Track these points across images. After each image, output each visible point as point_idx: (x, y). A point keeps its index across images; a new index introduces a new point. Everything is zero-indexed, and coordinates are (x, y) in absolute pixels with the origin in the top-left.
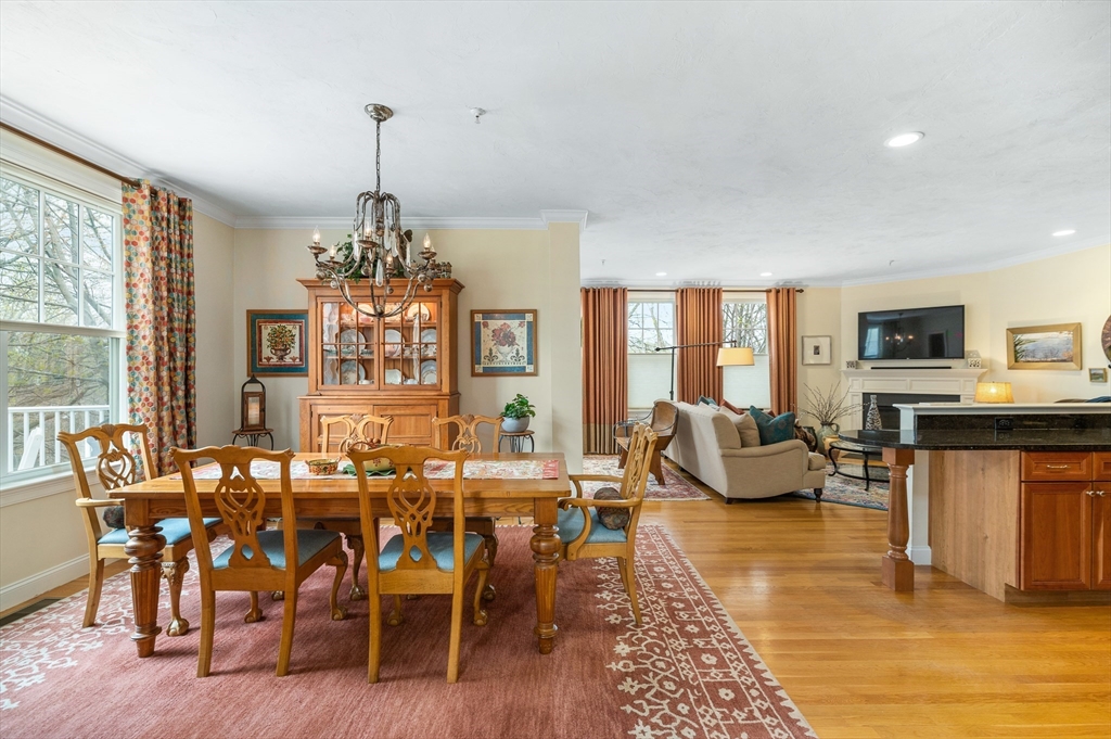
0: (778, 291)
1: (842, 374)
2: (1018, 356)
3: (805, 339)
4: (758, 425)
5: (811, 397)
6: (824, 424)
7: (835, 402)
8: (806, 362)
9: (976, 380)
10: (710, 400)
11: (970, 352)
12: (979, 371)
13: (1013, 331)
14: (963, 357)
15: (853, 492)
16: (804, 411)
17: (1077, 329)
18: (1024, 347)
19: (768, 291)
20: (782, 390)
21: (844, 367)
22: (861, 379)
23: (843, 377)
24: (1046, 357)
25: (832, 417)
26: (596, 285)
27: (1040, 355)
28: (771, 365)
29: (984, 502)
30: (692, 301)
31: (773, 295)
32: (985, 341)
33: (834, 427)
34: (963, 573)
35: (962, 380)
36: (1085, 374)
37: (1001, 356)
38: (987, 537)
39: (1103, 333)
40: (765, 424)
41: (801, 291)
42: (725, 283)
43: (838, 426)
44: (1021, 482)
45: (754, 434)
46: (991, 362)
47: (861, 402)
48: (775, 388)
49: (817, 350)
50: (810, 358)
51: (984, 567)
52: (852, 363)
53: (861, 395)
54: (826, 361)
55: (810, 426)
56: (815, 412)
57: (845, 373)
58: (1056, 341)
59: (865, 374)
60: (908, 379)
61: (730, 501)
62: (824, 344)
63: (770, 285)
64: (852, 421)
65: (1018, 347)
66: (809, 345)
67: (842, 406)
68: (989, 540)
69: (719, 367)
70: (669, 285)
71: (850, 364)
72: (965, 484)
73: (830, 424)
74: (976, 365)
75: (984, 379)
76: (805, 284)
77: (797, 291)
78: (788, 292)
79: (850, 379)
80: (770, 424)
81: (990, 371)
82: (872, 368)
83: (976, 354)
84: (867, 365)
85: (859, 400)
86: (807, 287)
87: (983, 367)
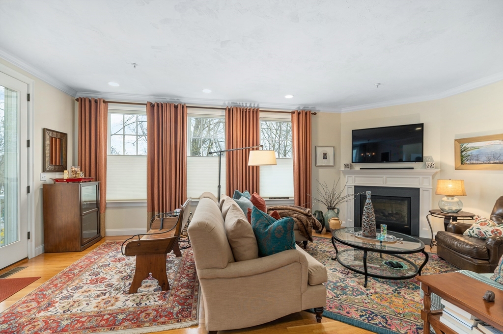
0: (299, 114)
1: (341, 173)
2: (464, 159)
3: (317, 148)
4: (256, 231)
5: (321, 189)
6: (331, 208)
7: (336, 193)
8: (318, 164)
9: (431, 177)
11: (427, 157)
12: (433, 171)
13: (460, 141)
14: (422, 161)
16: (316, 199)
18: (469, 153)
19: (293, 113)
20: (302, 184)
21: (342, 168)
22: (353, 176)
23: (342, 175)
24: (489, 160)
25: (335, 203)
26: (160, 100)
27: (483, 159)
28: (294, 166)
30: (237, 117)
31: (295, 116)
32: (437, 148)
33: (336, 211)
35: (421, 177)
37: (450, 160)
40: (262, 231)
41: (315, 114)
42: (262, 106)
43: (338, 210)
46: (442, 164)
47: (353, 193)
49: (325, 156)
50: (321, 161)
52: (348, 165)
53: (353, 187)
54: (332, 164)
55: (320, 210)
56: (323, 200)
57: (343, 172)
59: (356, 173)
60: (385, 176)
62: (330, 152)
63: (294, 108)
64: (347, 205)
65: (464, 153)
66: (320, 152)
67: (341, 196)
70: (220, 104)
71: (347, 166)
73: (333, 209)
74: (432, 166)
75: (437, 177)
76: (317, 109)
77: (312, 114)
78: (306, 114)
79: (346, 176)
80: (267, 230)
81: (441, 171)
82: (361, 169)
83: (431, 158)
84: (357, 167)
85: (352, 191)
86: (319, 111)
87: (437, 168)
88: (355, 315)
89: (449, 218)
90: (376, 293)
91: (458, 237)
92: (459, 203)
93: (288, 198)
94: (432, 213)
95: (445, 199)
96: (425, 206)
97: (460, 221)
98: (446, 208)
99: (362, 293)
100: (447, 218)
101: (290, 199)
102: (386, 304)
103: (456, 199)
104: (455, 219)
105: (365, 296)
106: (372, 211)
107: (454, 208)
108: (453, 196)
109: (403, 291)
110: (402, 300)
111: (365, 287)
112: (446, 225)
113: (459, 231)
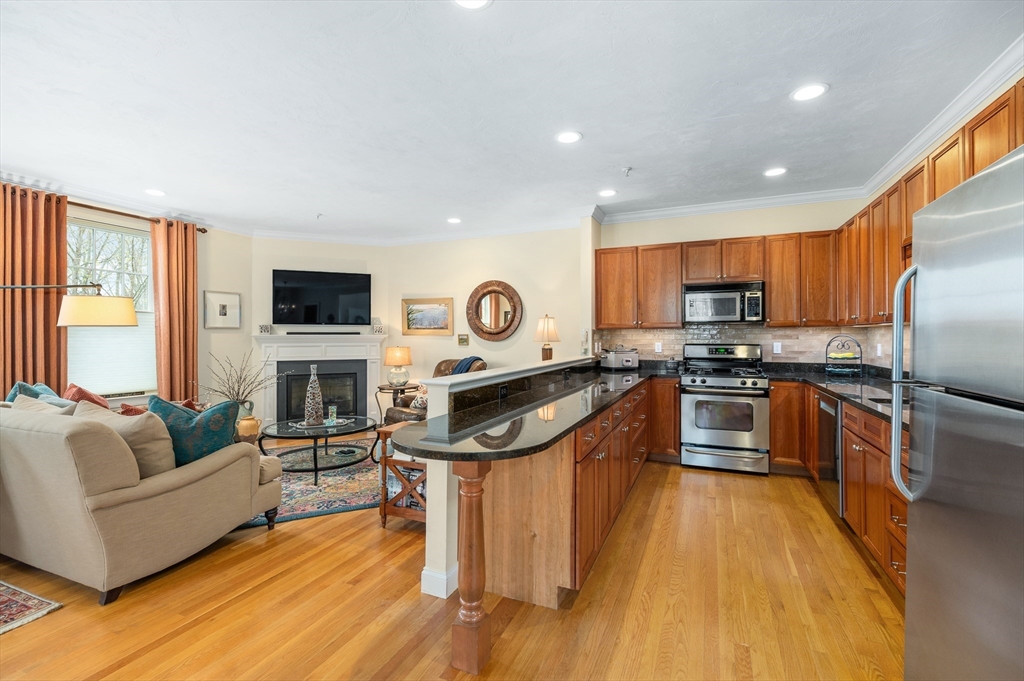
0: (170, 225)
1: (253, 340)
2: (410, 323)
3: (208, 295)
4: (170, 429)
5: (218, 369)
6: (238, 402)
8: (209, 325)
9: (379, 345)
10: (40, 387)
11: (374, 319)
12: (382, 336)
13: (407, 302)
14: (369, 324)
15: (302, 492)
17: (449, 302)
18: (414, 316)
19: (155, 221)
21: (256, 332)
22: (275, 346)
23: (254, 344)
24: (430, 325)
25: (245, 393)
27: (426, 323)
28: (157, 328)
29: (531, 494)
31: (161, 229)
32: (385, 308)
33: (248, 405)
34: (504, 586)
35: (368, 345)
36: (456, 339)
37: (398, 324)
38: (535, 536)
39: (467, 307)
40: (183, 426)
41: (204, 231)
43: (251, 404)
44: (576, 462)
45: (164, 448)
46: (390, 329)
47: (275, 373)
48: (165, 361)
49: (223, 311)
50: (215, 319)
51: (531, 572)
52: (266, 327)
53: (276, 363)
54: (235, 323)
56: (224, 389)
57: (257, 338)
58: (437, 312)
59: (280, 340)
60: (324, 345)
61: (112, 596)
62: (232, 302)
63: (157, 212)
64: (265, 394)
65: (410, 316)
66: (215, 302)
68: (537, 538)
69: (59, 329)
71: (264, 329)
72: (507, 475)
73: (243, 402)
74: (380, 331)
75: (385, 345)
76: (208, 223)
77: (199, 230)
78: (186, 228)
79: (263, 346)
80: (193, 425)
81: (390, 336)
82: (288, 333)
83: (378, 319)
84: (282, 330)
85: (273, 370)
86: (212, 226)
87: (385, 333)
88: (310, 509)
89: (398, 391)
90: (329, 486)
91: (405, 410)
92: (406, 374)
93: (142, 393)
94: (381, 389)
95: (393, 370)
96: (373, 381)
97: (408, 393)
98: (395, 381)
99: (313, 491)
100: (396, 392)
101: (146, 394)
102: (342, 490)
103: (403, 370)
104: (403, 392)
105: (318, 493)
106: (318, 391)
107: (402, 381)
108: (400, 366)
109: (357, 476)
110: (358, 482)
111: (316, 485)
112: (395, 400)
113: (406, 404)
